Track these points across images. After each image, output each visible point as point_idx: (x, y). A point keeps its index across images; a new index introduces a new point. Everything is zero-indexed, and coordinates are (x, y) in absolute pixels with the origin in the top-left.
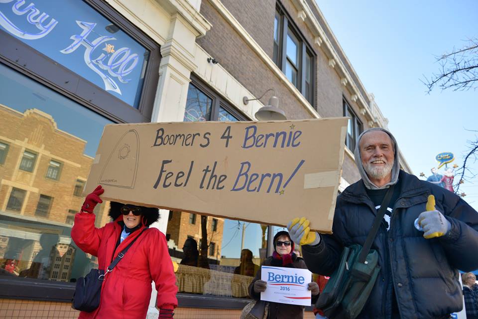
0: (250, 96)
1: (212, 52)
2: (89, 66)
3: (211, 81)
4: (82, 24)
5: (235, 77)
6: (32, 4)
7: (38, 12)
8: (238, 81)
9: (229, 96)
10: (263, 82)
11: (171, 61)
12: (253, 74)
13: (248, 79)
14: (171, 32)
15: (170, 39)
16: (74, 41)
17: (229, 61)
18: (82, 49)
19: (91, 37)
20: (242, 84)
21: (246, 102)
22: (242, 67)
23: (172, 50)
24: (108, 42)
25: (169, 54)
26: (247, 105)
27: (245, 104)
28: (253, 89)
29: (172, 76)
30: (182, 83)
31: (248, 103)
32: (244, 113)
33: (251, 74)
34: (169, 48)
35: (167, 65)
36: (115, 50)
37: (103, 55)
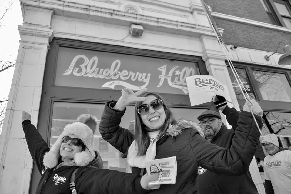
0: (268, 54)
1: (231, 43)
2: (172, 86)
3: (238, 59)
4: (160, 69)
5: (253, 48)
6: (138, 73)
7: (141, 74)
8: (256, 49)
9: (254, 61)
10: (273, 40)
11: (211, 61)
12: (263, 40)
13: (262, 45)
14: (203, 47)
15: (205, 50)
16: (160, 79)
17: (244, 41)
18: (166, 80)
19: (167, 72)
20: (259, 50)
21: (268, 59)
22: (254, 40)
23: (209, 55)
24: (176, 70)
25: (208, 58)
26: (270, 60)
27: (267, 60)
28: (268, 48)
29: (215, 69)
30: (223, 70)
31: (269, 59)
32: (270, 65)
33: (262, 41)
34: (206, 55)
35: (210, 64)
36: (180, 72)
37: (176, 78)
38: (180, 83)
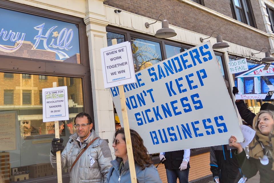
1: (116, 4)
2: (48, 50)
3: (120, 24)
4: (37, 28)
5: (136, 13)
7: (14, 33)
8: (139, 14)
9: (135, 28)
11: (92, 27)
12: (148, 3)
13: (146, 9)
14: (87, 8)
15: (87, 13)
16: (36, 40)
17: (129, 4)
18: (42, 42)
19: (44, 33)
20: (142, 15)
21: (147, 26)
22: (139, 3)
23: (91, 20)
25: (89, 23)
26: (149, 28)
27: (147, 28)
28: (151, 14)
29: (95, 36)
30: (102, 37)
32: (148, 34)
33: (147, 5)
34: (88, 19)
35: (90, 30)
37: (53, 40)
38: (56, 47)
